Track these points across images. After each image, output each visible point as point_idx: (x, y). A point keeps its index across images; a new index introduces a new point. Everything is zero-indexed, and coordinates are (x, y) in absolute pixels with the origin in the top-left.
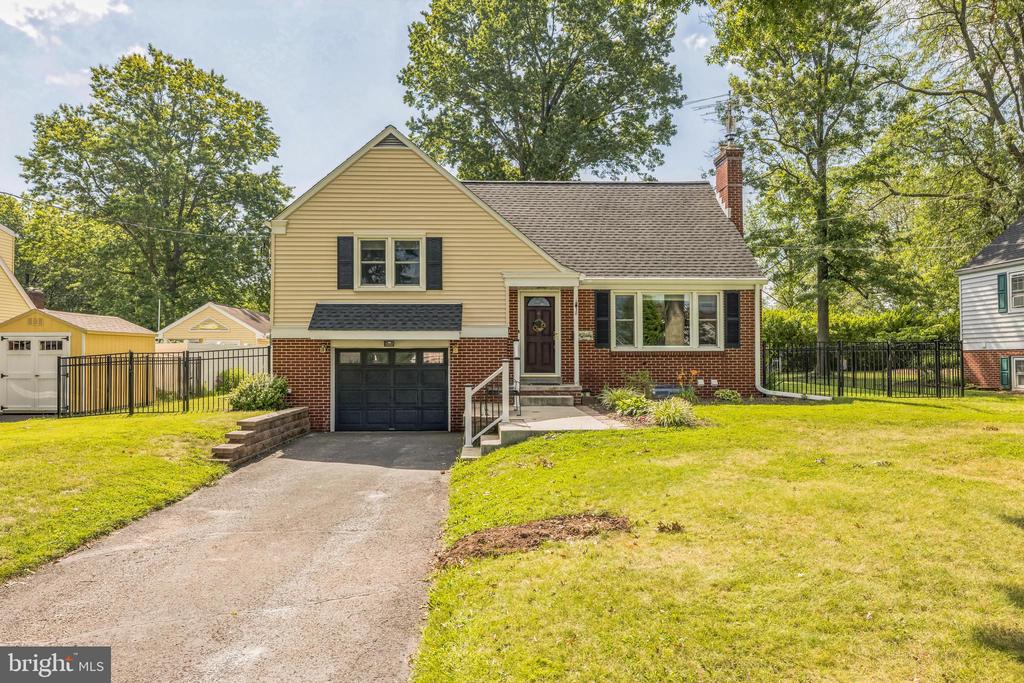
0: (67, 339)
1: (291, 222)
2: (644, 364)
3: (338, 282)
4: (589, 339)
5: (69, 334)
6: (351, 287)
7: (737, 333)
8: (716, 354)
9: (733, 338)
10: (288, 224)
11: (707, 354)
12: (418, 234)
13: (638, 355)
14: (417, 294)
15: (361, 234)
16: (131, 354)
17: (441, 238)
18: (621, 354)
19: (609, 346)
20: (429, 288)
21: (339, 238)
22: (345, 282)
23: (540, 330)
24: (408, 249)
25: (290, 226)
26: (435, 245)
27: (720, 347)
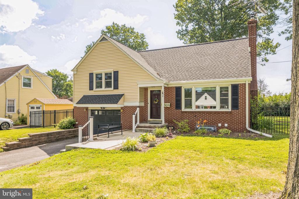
0: (41, 106)
1: (78, 69)
2: (195, 116)
3: (90, 88)
4: (168, 106)
5: (41, 105)
6: (92, 89)
7: (237, 103)
8: (227, 113)
9: (235, 106)
10: (77, 70)
11: (223, 113)
12: (111, 70)
13: (192, 112)
14: (111, 91)
15: (95, 72)
16: (44, 111)
17: (118, 71)
18: (186, 112)
19: (181, 109)
20: (114, 89)
21: (90, 73)
22: (91, 88)
23: (156, 103)
24: (108, 76)
25: (78, 71)
26: (116, 73)
27: (230, 110)
